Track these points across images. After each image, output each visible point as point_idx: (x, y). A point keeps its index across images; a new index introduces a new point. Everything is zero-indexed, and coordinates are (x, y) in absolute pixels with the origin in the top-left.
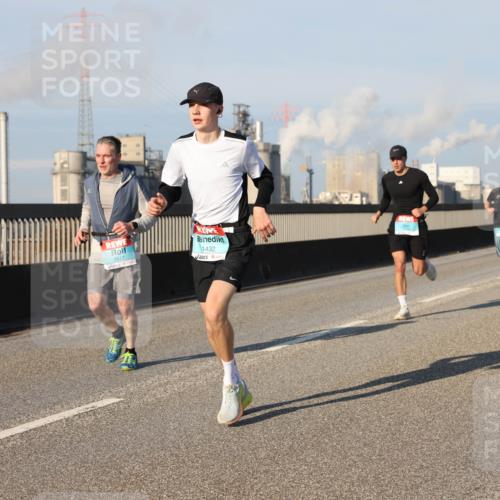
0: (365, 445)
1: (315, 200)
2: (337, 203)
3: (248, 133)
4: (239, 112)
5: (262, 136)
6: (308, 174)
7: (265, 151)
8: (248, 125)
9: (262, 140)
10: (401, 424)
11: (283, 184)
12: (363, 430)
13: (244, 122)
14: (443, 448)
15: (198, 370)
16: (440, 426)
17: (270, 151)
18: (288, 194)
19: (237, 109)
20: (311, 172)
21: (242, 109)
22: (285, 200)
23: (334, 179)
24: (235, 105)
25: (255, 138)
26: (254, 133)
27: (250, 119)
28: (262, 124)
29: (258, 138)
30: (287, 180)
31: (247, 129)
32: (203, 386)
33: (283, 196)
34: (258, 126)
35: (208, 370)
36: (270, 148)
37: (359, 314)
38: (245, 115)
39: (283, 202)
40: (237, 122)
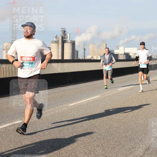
0: (99, 135)
1: (86, 58)
2: (93, 59)
3: (65, 37)
4: (63, 31)
5: (70, 38)
6: (84, 50)
7: (71, 43)
8: (65, 35)
9: (70, 39)
10: (111, 128)
11: (76, 53)
12: (98, 130)
13: (64, 34)
14: (123, 135)
15: (47, 112)
16: (122, 129)
17: (72, 43)
18: (77, 56)
19: (62, 29)
20: (85, 49)
21: (64, 30)
22: (76, 58)
23: (92, 51)
24: (61, 28)
25: (67, 39)
26: (67, 37)
27: (66, 33)
28: (70, 34)
29: (68, 39)
30: (77, 52)
31: (65, 36)
32: (49, 117)
33: (76, 57)
34: (68, 35)
35: (50, 111)
36: (72, 42)
37: (99, 94)
38: (65, 31)
39: (76, 59)
40: (62, 34)
